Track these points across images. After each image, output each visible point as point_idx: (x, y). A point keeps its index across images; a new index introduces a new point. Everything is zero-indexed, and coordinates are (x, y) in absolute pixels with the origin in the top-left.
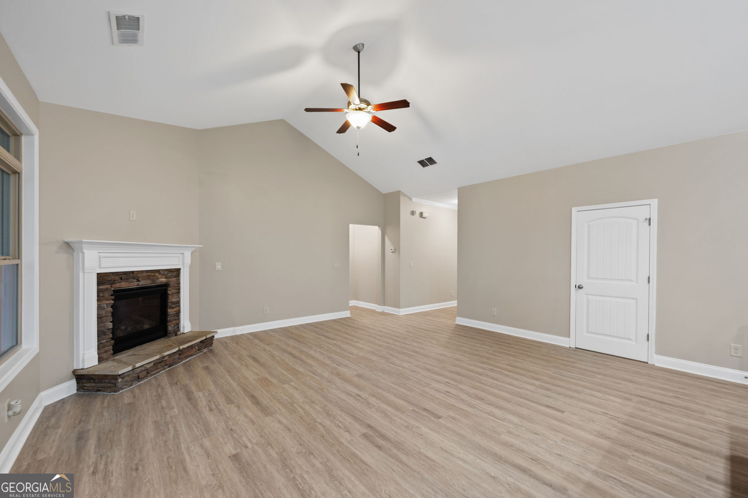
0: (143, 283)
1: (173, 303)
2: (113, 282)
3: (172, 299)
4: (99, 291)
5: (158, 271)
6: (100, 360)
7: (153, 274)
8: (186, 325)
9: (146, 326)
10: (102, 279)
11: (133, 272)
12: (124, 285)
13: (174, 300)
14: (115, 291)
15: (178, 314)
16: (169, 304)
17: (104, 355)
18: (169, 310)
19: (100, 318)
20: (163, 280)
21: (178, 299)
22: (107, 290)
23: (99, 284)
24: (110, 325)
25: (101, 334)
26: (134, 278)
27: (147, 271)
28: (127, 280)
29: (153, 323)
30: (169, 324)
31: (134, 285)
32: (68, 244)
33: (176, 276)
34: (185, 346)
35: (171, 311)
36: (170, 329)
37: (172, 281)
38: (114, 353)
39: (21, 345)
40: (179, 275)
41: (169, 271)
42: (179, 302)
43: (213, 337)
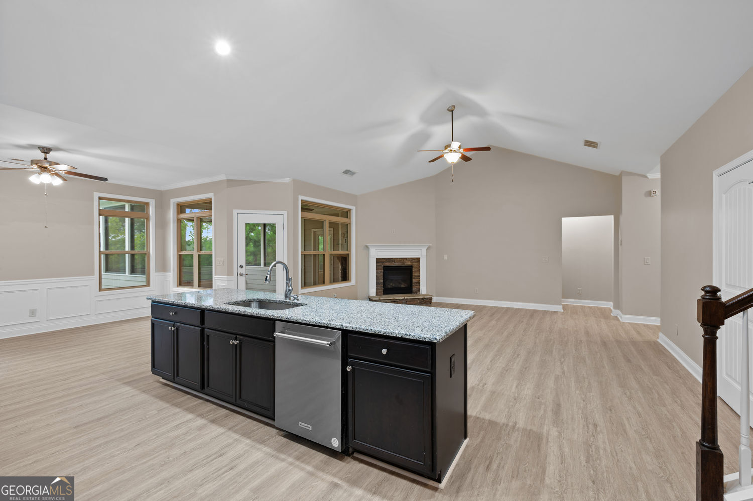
0: (397, 264)
2: (383, 262)
3: (415, 274)
4: (377, 266)
5: (406, 259)
6: (377, 295)
7: (403, 260)
8: (423, 290)
9: (403, 286)
10: (378, 261)
11: (392, 258)
12: (387, 264)
13: (416, 275)
14: (384, 267)
15: (419, 282)
16: (413, 277)
17: (379, 293)
18: (413, 280)
19: (377, 277)
20: (409, 263)
22: (380, 265)
23: (377, 263)
24: (382, 281)
25: (377, 284)
26: (392, 261)
27: (400, 258)
28: (389, 262)
29: (406, 285)
30: (413, 287)
31: (393, 264)
32: (367, 246)
33: (417, 262)
34: (409, 298)
35: (414, 280)
36: (413, 289)
37: (415, 264)
38: (384, 294)
39: (350, 281)
40: (419, 261)
41: (413, 259)
42: (419, 276)
43: (431, 298)
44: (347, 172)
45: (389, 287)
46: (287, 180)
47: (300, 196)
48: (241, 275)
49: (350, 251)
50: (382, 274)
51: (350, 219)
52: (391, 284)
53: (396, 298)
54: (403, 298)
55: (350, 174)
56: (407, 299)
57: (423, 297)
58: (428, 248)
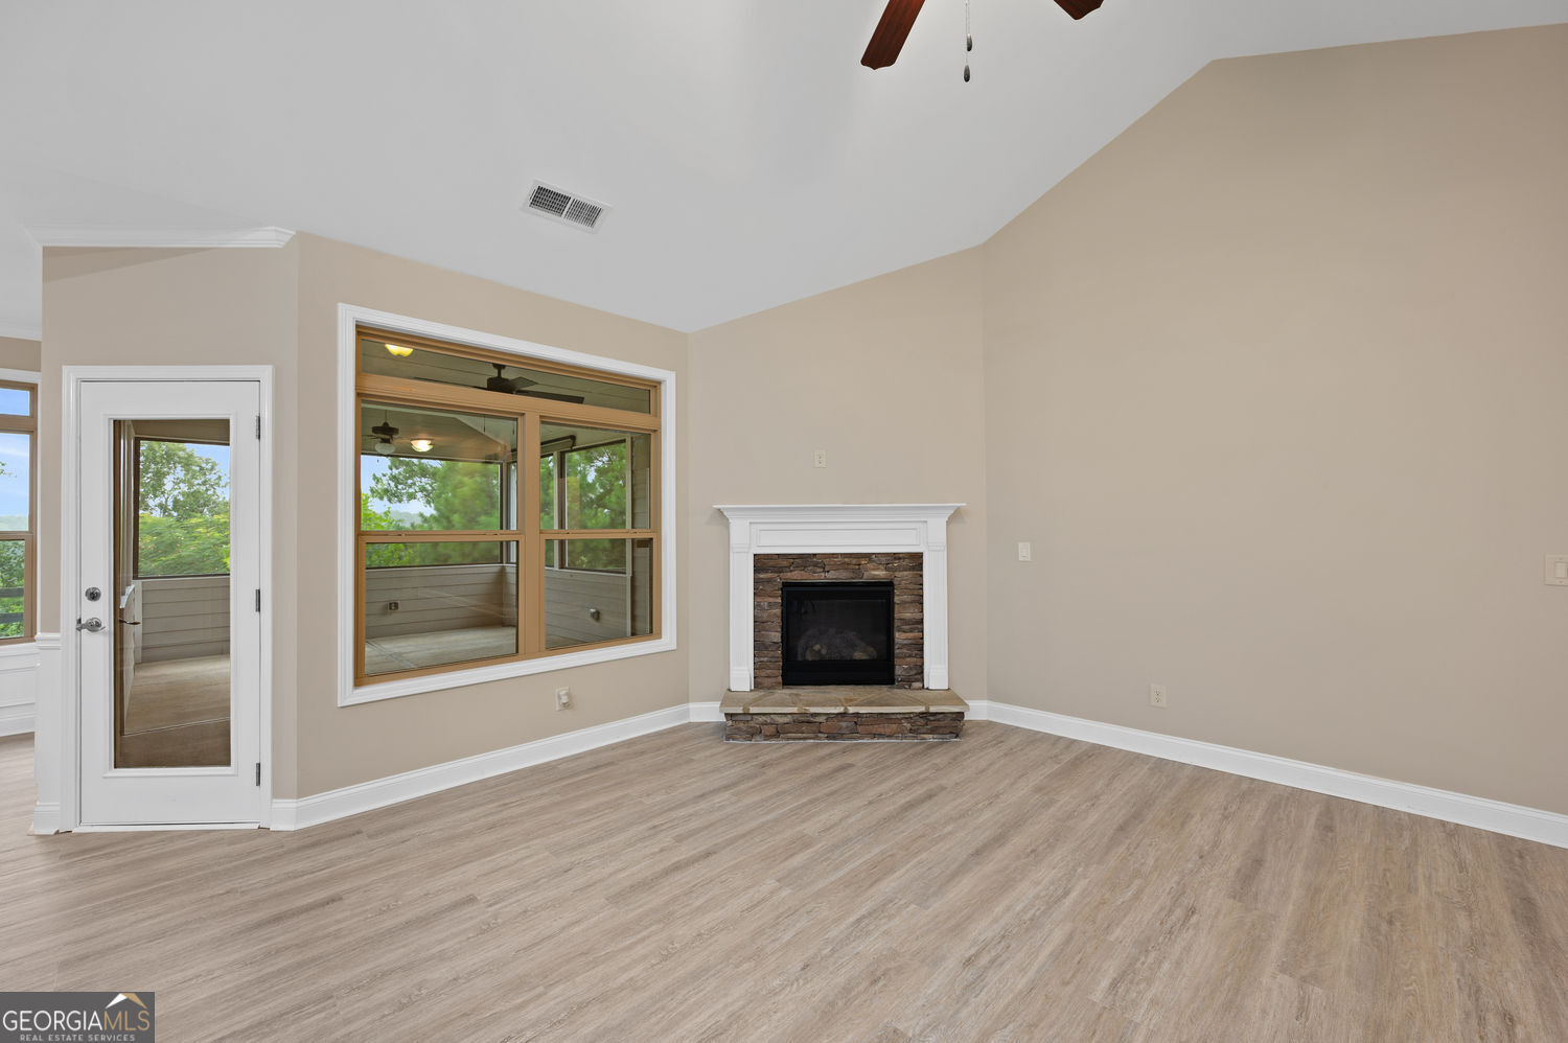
0: (832, 576)
1: (905, 622)
2: (780, 570)
3: (902, 613)
4: (757, 582)
5: (868, 556)
6: (758, 685)
7: (854, 561)
8: (936, 674)
9: (859, 655)
10: (762, 563)
11: (815, 555)
12: (796, 576)
13: (907, 615)
14: (786, 585)
15: (918, 647)
16: (897, 623)
17: (767, 682)
18: (897, 635)
19: (759, 625)
20: (880, 574)
21: (918, 616)
22: (769, 581)
23: (757, 570)
24: (776, 636)
25: (759, 646)
26: (816, 565)
27: (843, 555)
28: (804, 567)
29: (874, 654)
30: (897, 661)
31: (820, 577)
32: (719, 510)
33: (912, 569)
34: (863, 710)
35: (900, 637)
36: (898, 671)
37: (902, 577)
38: (788, 681)
39: (659, 636)
40: (920, 566)
41: (896, 556)
42: (921, 622)
43: (961, 715)
44: (546, 199)
45: (809, 657)
46: (269, 237)
47: (342, 307)
48: (95, 628)
49: (658, 529)
50: (778, 611)
51: (658, 415)
52: (817, 647)
53: (813, 710)
54: (841, 710)
55: (571, 215)
56: (857, 715)
57: (922, 709)
58: (956, 517)
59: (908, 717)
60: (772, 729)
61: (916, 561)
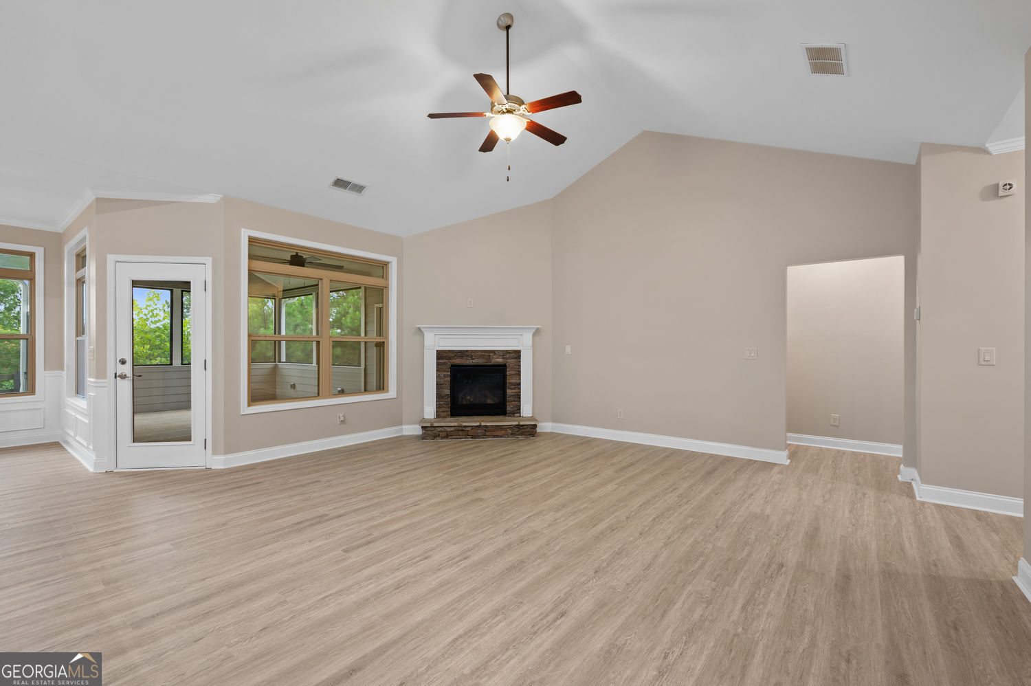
0: (476, 361)
1: (513, 384)
2: (450, 358)
3: (511, 380)
4: (438, 364)
5: (494, 352)
6: (438, 416)
7: (487, 354)
8: (527, 410)
9: (489, 401)
10: (441, 355)
11: (467, 351)
12: (458, 361)
13: (513, 381)
14: (453, 366)
15: (518, 396)
16: (508, 385)
17: (443, 414)
18: (508, 390)
19: (439, 385)
20: (500, 360)
21: (518, 381)
22: (444, 364)
23: (438, 358)
24: (448, 391)
25: (439, 396)
26: (468, 356)
27: (481, 351)
28: (461, 357)
29: (497, 401)
30: (508, 404)
31: (470, 362)
32: (419, 328)
33: (516, 358)
34: (488, 424)
35: (509, 392)
36: (508, 408)
37: (510, 362)
38: (453, 415)
39: (388, 391)
40: (519, 357)
41: (508, 352)
42: (520, 384)
43: (535, 426)
44: (340, 183)
45: (464, 403)
46: (211, 198)
47: (243, 230)
48: (123, 377)
49: (387, 338)
50: (448, 379)
51: (387, 279)
52: (468, 398)
53: (464, 424)
54: (478, 424)
55: (350, 189)
56: (486, 426)
57: (517, 423)
58: (537, 332)
59: (510, 427)
60: (444, 434)
61: (517, 354)
